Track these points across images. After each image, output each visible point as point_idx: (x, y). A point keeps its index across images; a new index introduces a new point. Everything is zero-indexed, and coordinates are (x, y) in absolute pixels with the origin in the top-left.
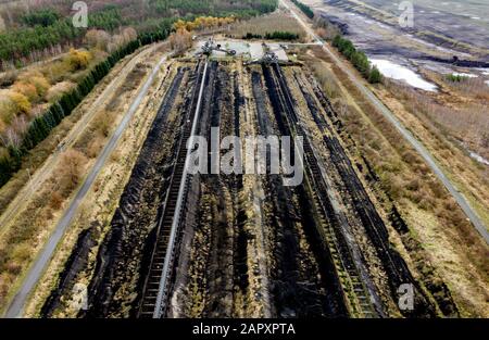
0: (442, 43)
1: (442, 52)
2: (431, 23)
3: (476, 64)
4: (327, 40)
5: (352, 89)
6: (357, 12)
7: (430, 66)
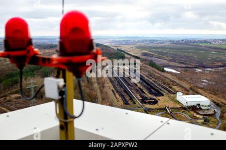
0: (183, 63)
1: (183, 65)
2: (180, 59)
3: (192, 68)
4: (147, 64)
5: (157, 73)
6: (155, 57)
7: (179, 69)
